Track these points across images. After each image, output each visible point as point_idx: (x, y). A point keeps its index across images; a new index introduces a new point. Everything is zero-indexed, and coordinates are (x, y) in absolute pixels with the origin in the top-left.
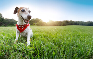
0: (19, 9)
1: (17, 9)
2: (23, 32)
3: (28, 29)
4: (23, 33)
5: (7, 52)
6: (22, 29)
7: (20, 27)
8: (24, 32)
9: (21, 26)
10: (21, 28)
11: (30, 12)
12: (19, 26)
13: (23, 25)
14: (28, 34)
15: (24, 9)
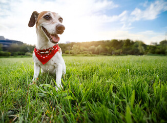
0: (39, 15)
1: (35, 16)
2: (48, 63)
3: (58, 57)
4: (48, 65)
5: (19, 101)
6: (45, 56)
7: (41, 53)
8: (50, 64)
9: (44, 51)
10: (43, 55)
11: (61, 19)
12: (40, 51)
13: (47, 50)
14: (57, 67)
15: (50, 14)
